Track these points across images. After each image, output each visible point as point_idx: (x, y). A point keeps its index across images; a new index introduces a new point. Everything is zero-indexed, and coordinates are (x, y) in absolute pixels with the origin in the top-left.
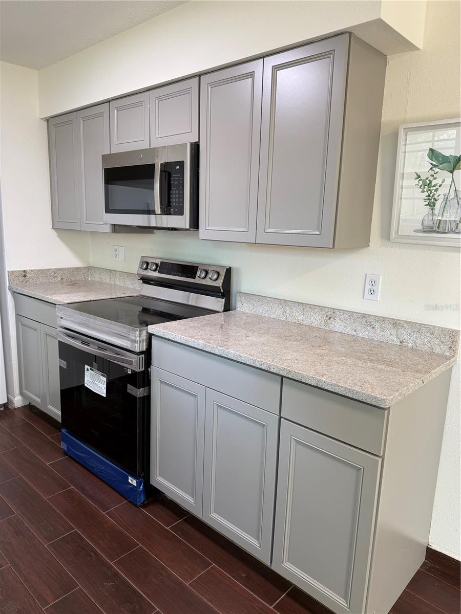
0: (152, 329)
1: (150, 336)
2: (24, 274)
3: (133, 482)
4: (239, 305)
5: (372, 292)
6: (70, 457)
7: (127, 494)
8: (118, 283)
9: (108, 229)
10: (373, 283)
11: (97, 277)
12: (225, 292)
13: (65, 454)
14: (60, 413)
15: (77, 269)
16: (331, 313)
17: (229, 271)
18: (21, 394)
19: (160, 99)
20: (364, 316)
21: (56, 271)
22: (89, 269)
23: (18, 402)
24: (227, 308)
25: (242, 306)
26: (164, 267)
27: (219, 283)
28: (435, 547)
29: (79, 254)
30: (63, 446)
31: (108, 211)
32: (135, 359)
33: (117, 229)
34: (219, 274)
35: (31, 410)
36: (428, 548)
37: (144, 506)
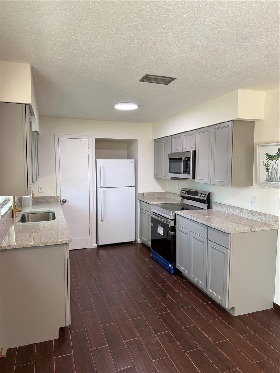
0: (177, 212)
1: (176, 214)
2: (143, 194)
3: (170, 265)
4: (213, 207)
5: (254, 202)
6: (153, 259)
7: (168, 270)
8: (175, 198)
9: (170, 179)
10: (254, 199)
11: (168, 196)
12: (208, 201)
13: (152, 258)
14: (150, 243)
15: (163, 192)
16: (241, 210)
17: (209, 194)
18: (140, 238)
19: (186, 136)
20: (251, 211)
21: (154, 193)
22: (166, 193)
23: (139, 241)
24: (209, 207)
25: (215, 208)
26: (188, 192)
27: (205, 198)
28: (276, 303)
29: (163, 187)
30: (151, 255)
31: (169, 173)
32: (171, 221)
33: (172, 178)
34: (205, 195)
35: (143, 245)
36: (273, 303)
37: (173, 274)
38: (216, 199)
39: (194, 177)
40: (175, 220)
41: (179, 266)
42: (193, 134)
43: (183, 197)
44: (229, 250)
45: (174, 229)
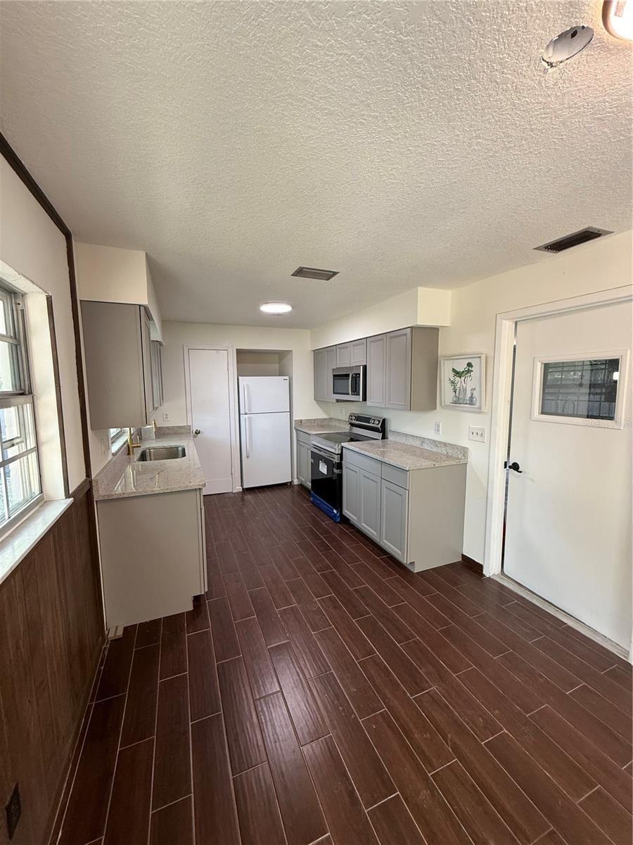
0: (343, 444)
1: (342, 447)
2: (301, 421)
3: (335, 511)
4: (389, 436)
5: (438, 430)
6: (314, 504)
7: (333, 517)
8: (342, 426)
9: (335, 401)
10: (439, 426)
11: (333, 423)
12: (383, 429)
13: (312, 503)
14: (310, 484)
15: (325, 419)
16: (423, 440)
17: (384, 420)
18: (297, 478)
19: (354, 346)
20: (435, 441)
21: (315, 420)
22: (330, 419)
23: (296, 482)
24: (384, 437)
25: (391, 437)
26: (358, 418)
27: (379, 426)
28: (465, 554)
29: (325, 412)
30: (312, 499)
31: (334, 393)
32: (336, 457)
33: (338, 401)
34: (379, 421)
35: (301, 486)
36: (462, 555)
37: (339, 522)
38: (392, 426)
39: (365, 399)
40: (341, 455)
41: (346, 512)
42: (363, 343)
43: (352, 425)
44: (407, 492)
45: (340, 466)
